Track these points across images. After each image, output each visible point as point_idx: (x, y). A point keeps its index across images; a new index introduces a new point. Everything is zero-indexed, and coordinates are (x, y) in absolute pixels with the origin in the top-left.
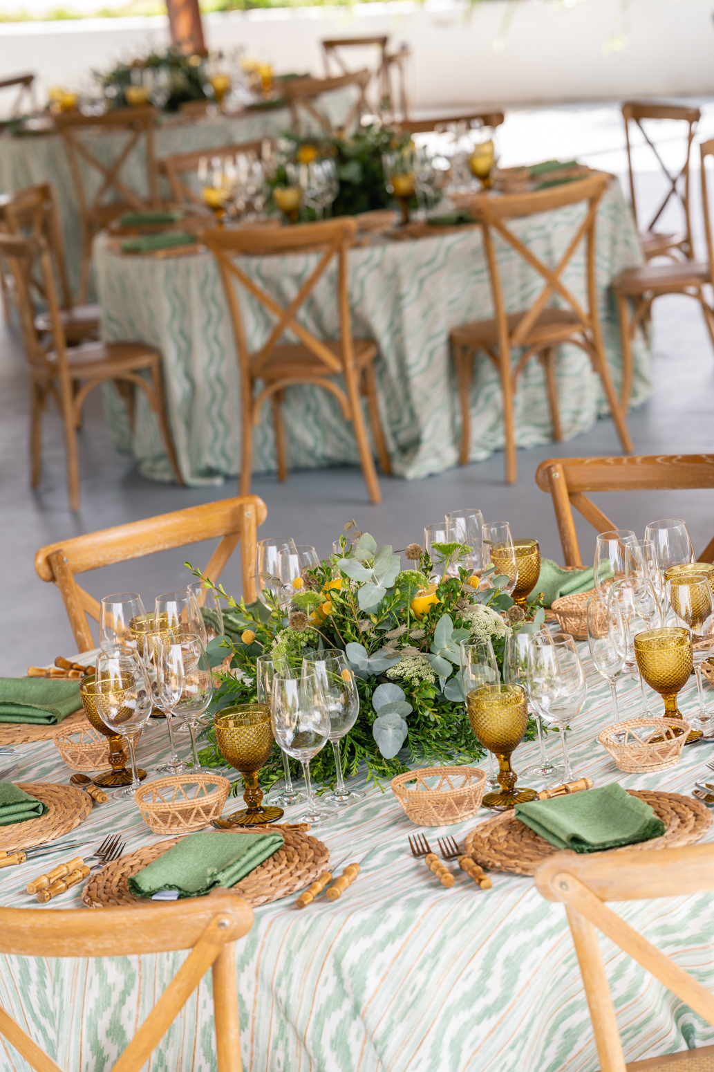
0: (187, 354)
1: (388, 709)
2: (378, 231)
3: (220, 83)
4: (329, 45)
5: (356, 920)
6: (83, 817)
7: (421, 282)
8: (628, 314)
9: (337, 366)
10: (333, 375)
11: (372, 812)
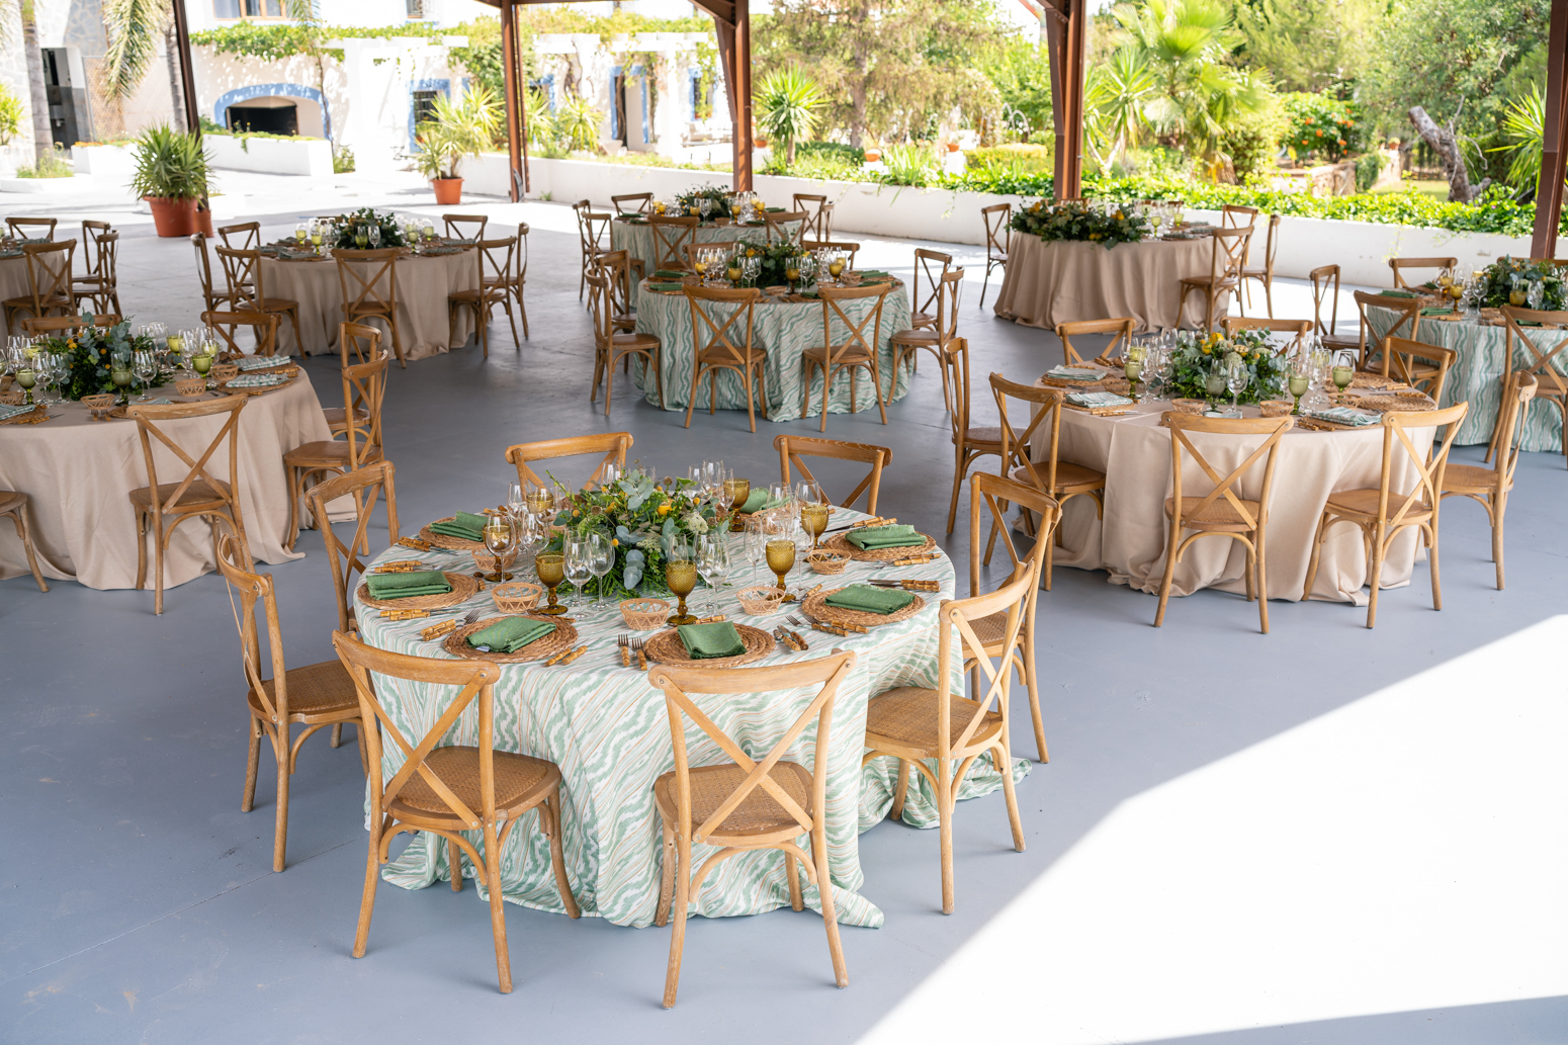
0: (673, 345)
1: (632, 564)
2: (776, 296)
3: (736, 209)
4: (798, 197)
5: (573, 677)
6: (470, 597)
7: (792, 324)
8: (898, 353)
9: (743, 362)
10: (739, 366)
11: (612, 617)
